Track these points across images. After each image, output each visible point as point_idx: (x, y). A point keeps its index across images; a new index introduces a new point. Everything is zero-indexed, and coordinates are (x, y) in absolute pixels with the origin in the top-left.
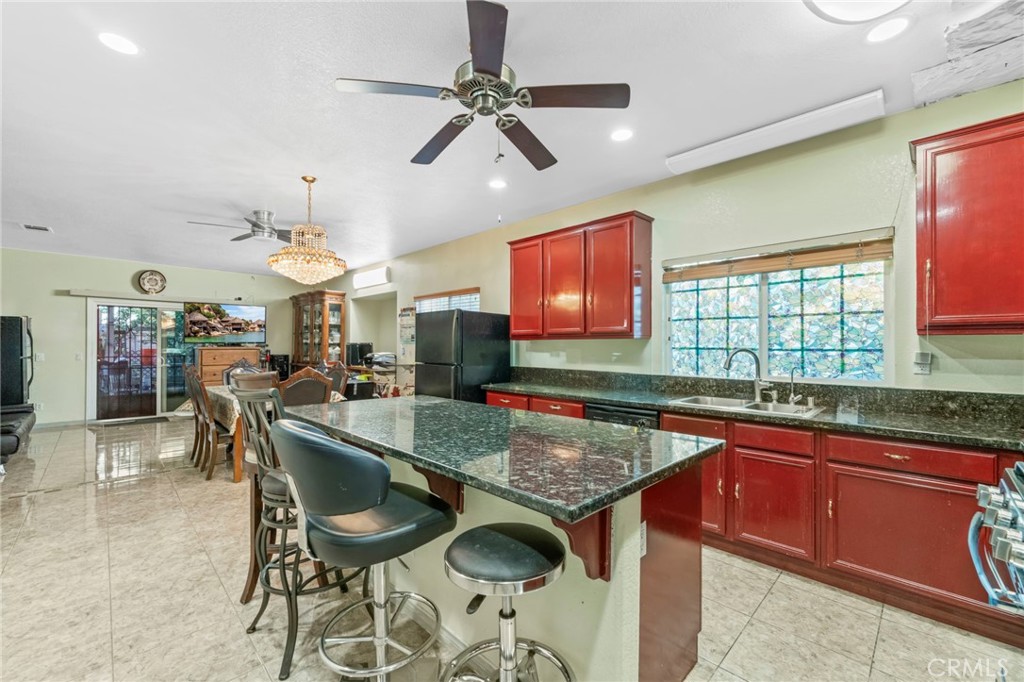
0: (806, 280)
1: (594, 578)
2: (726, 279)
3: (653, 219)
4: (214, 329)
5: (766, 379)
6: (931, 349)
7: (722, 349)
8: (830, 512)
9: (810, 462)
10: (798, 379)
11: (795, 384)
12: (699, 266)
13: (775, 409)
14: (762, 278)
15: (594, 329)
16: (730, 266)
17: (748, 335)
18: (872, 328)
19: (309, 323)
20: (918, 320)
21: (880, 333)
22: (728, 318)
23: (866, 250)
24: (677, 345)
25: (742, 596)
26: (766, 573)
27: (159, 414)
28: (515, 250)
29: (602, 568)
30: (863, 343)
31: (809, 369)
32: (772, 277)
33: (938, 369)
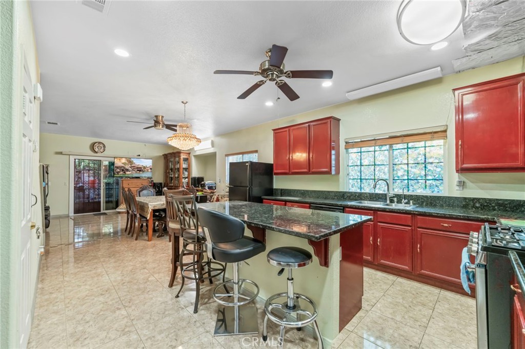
0: (410, 148)
1: (323, 266)
2: (374, 147)
3: (340, 120)
4: (127, 170)
5: (391, 193)
6: (463, 179)
7: (372, 179)
8: (419, 250)
9: (410, 228)
10: (406, 192)
11: (405, 195)
12: (362, 141)
13: (395, 206)
14: (390, 147)
15: (314, 170)
16: (375, 141)
17: (384, 173)
18: (439, 170)
19: (173, 167)
20: (456, 166)
21: (442, 172)
22: (375, 165)
23: (436, 135)
24: (352, 177)
25: (381, 286)
26: (391, 277)
27: (102, 211)
28: (276, 133)
29: (325, 263)
30: (435, 176)
31: (411, 188)
32: (395, 147)
33: (466, 188)
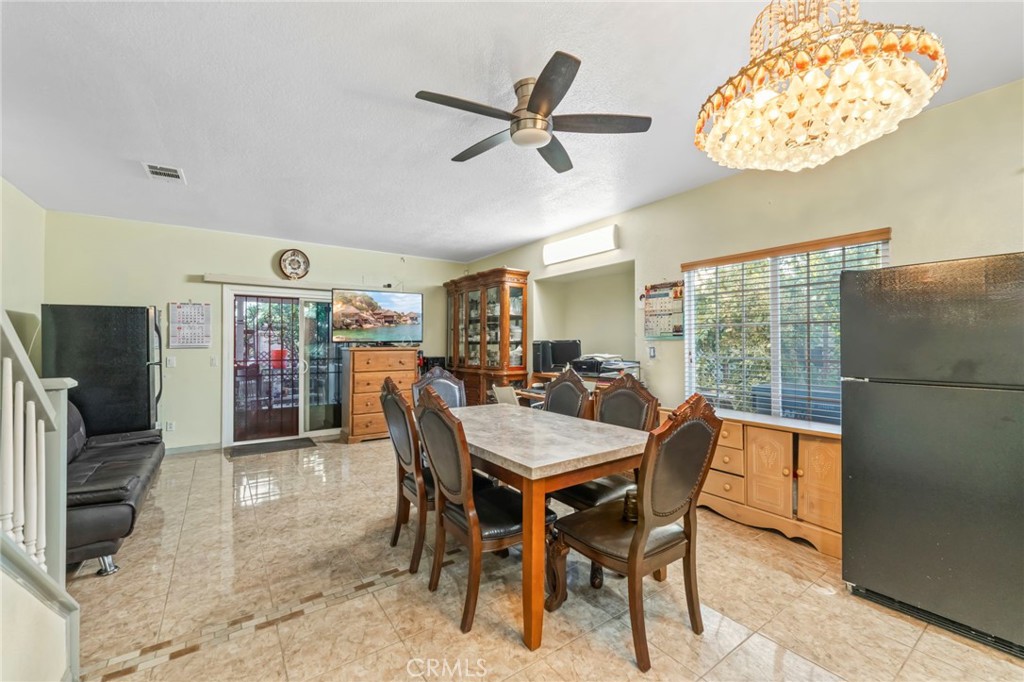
4: (366, 321)
27: (302, 434)
